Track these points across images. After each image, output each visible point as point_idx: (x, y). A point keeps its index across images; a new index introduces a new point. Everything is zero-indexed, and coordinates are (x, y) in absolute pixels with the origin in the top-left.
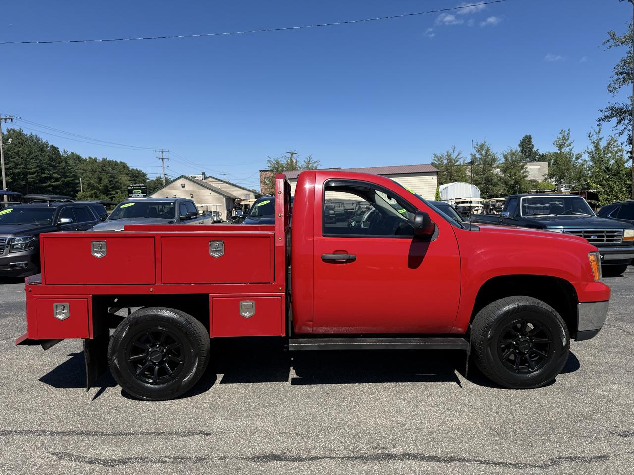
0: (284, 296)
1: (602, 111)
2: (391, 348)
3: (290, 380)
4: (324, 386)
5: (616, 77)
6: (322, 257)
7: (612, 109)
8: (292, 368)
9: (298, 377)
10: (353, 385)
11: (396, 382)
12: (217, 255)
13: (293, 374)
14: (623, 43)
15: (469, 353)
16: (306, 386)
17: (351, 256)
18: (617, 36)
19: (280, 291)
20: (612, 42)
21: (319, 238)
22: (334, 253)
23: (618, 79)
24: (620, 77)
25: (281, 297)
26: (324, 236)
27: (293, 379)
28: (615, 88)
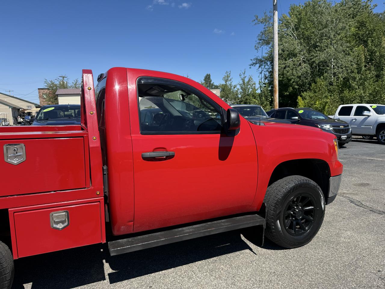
0: (103, 200)
1: (252, 60)
2: (207, 234)
3: (107, 277)
4: (143, 277)
5: (258, 41)
6: (142, 155)
7: (257, 59)
8: (104, 261)
9: (114, 271)
10: (170, 270)
11: (205, 259)
12: (15, 162)
13: (108, 269)
14: (262, 22)
15: (265, 227)
16: (126, 281)
17: (171, 153)
18: (259, 19)
19: (98, 196)
20: (256, 21)
21: (137, 135)
22: (155, 150)
23: (259, 43)
24: (260, 41)
25: (99, 202)
26: (141, 134)
27: (109, 275)
28: (258, 47)
